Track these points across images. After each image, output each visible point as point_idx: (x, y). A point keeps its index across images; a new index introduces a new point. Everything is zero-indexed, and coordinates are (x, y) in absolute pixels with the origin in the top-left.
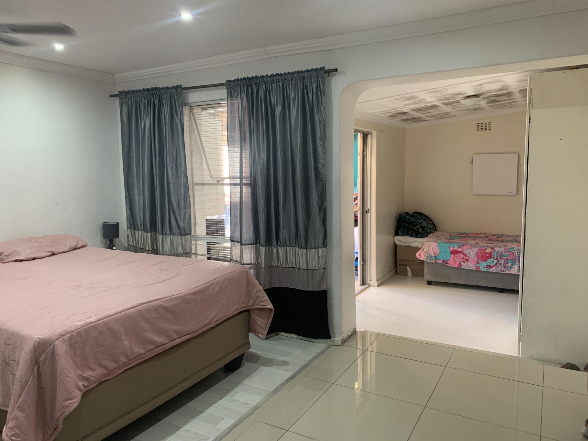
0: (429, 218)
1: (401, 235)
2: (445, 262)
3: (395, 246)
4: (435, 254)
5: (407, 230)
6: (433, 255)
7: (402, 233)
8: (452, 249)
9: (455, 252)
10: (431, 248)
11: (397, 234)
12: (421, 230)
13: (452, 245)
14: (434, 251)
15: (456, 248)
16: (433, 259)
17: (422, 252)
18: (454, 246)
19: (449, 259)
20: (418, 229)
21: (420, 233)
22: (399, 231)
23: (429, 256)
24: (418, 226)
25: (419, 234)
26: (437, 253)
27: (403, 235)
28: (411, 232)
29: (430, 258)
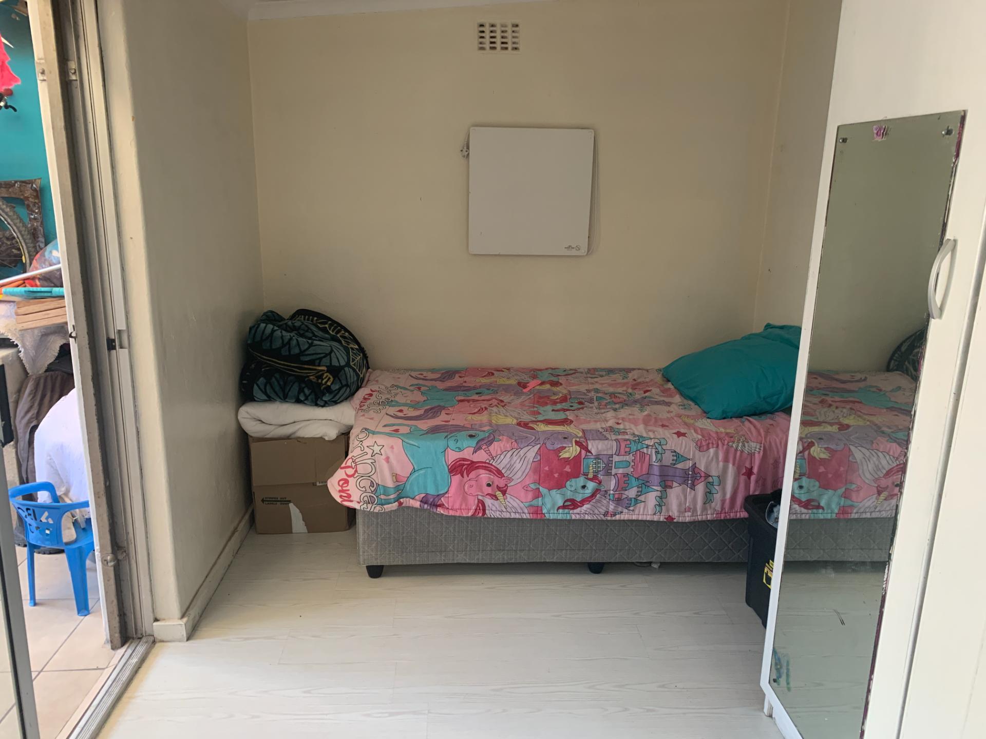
0: (346, 330)
1: (265, 401)
2: (432, 502)
3: (244, 437)
4: (396, 477)
5: (282, 383)
6: (390, 483)
7: (265, 393)
8: (453, 456)
9: (464, 465)
10: (381, 460)
11: (246, 396)
12: (332, 379)
13: (452, 443)
14: (391, 468)
15: (467, 454)
16: (392, 497)
17: (350, 476)
18: (459, 445)
19: (446, 490)
20: (321, 377)
21: (328, 389)
22: (255, 386)
23: (376, 490)
24: (319, 366)
25: (324, 394)
26: (404, 472)
27: (269, 399)
28: (296, 388)
29: (382, 497)
